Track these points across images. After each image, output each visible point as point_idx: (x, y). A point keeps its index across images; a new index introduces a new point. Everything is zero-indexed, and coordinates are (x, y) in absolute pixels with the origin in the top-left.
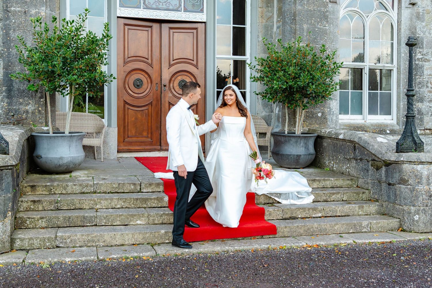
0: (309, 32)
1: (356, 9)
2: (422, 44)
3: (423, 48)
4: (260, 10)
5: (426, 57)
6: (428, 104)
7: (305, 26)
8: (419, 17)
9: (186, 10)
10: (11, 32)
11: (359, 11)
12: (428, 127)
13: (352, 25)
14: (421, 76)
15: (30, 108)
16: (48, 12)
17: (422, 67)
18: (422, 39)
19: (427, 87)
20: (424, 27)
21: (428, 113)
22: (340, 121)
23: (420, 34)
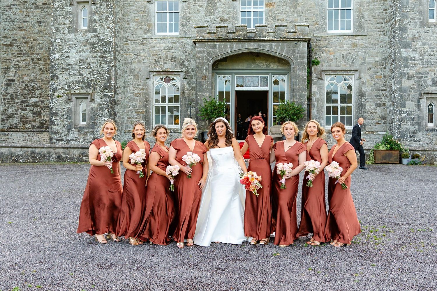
0: (299, 95)
1: (334, 81)
2: (365, 95)
3: (365, 96)
4: (290, 85)
5: (367, 100)
6: (368, 121)
7: (297, 94)
8: (363, 83)
9: (261, 86)
10: (198, 101)
11: (335, 82)
12: (368, 131)
13: (332, 88)
14: (364, 109)
15: (203, 124)
16: (209, 94)
17: (365, 104)
18: (365, 93)
19: (368, 113)
20: (366, 87)
21: (368, 125)
22: (326, 128)
23: (364, 90)
